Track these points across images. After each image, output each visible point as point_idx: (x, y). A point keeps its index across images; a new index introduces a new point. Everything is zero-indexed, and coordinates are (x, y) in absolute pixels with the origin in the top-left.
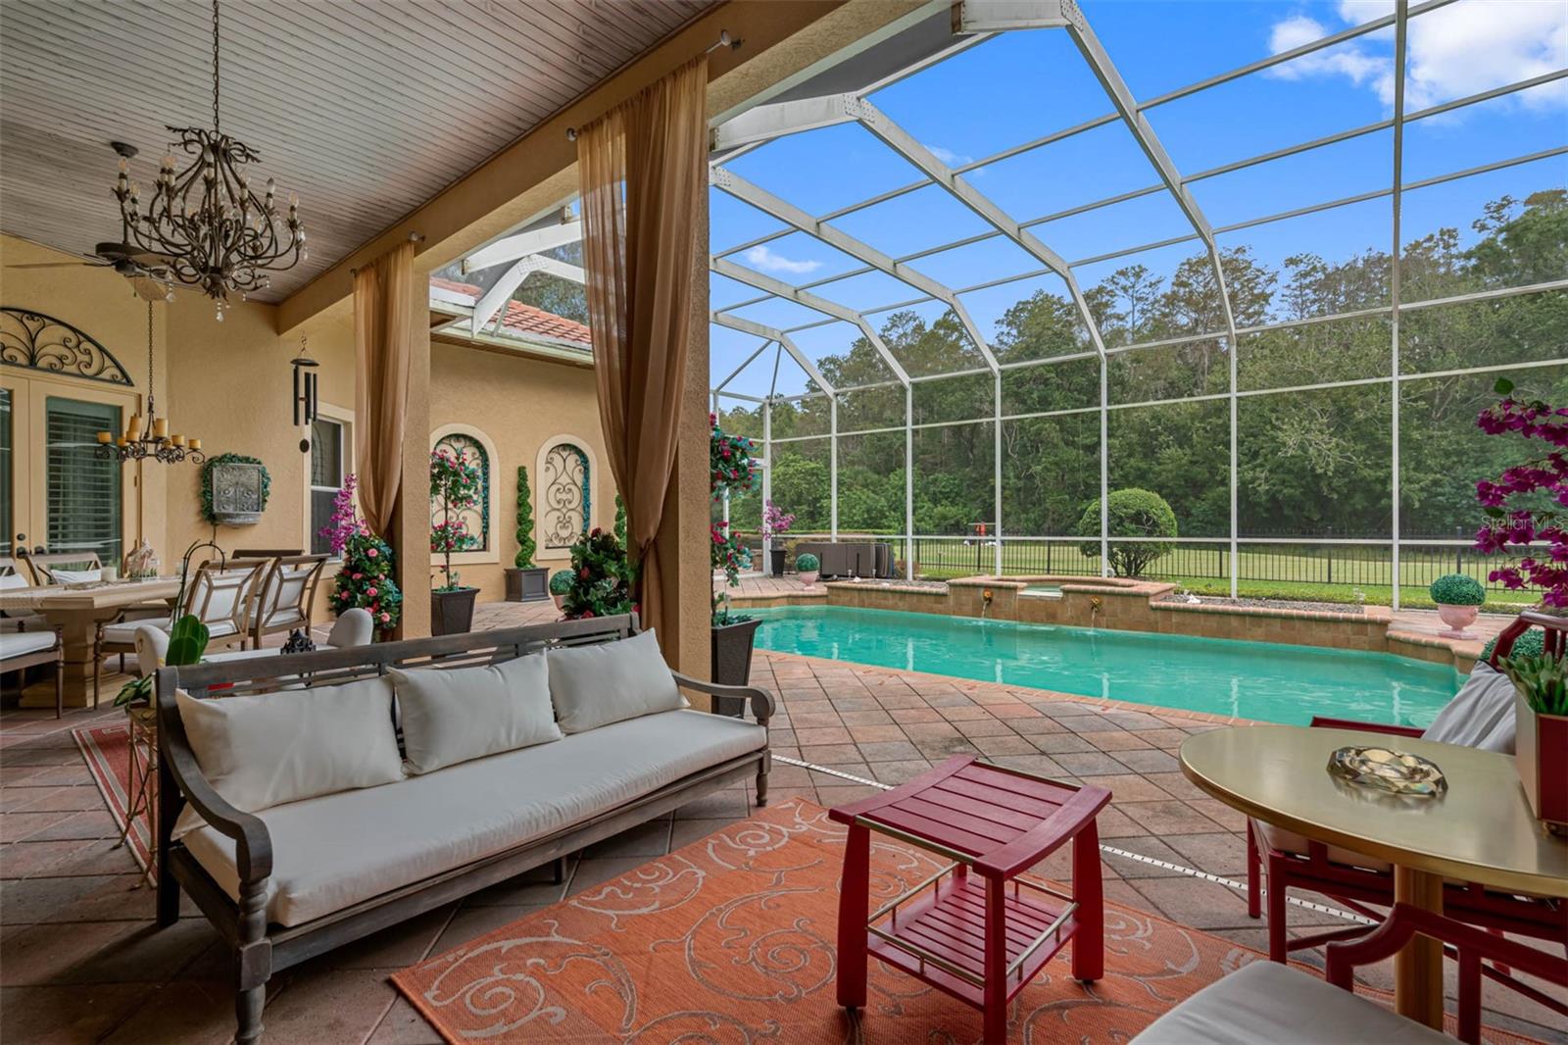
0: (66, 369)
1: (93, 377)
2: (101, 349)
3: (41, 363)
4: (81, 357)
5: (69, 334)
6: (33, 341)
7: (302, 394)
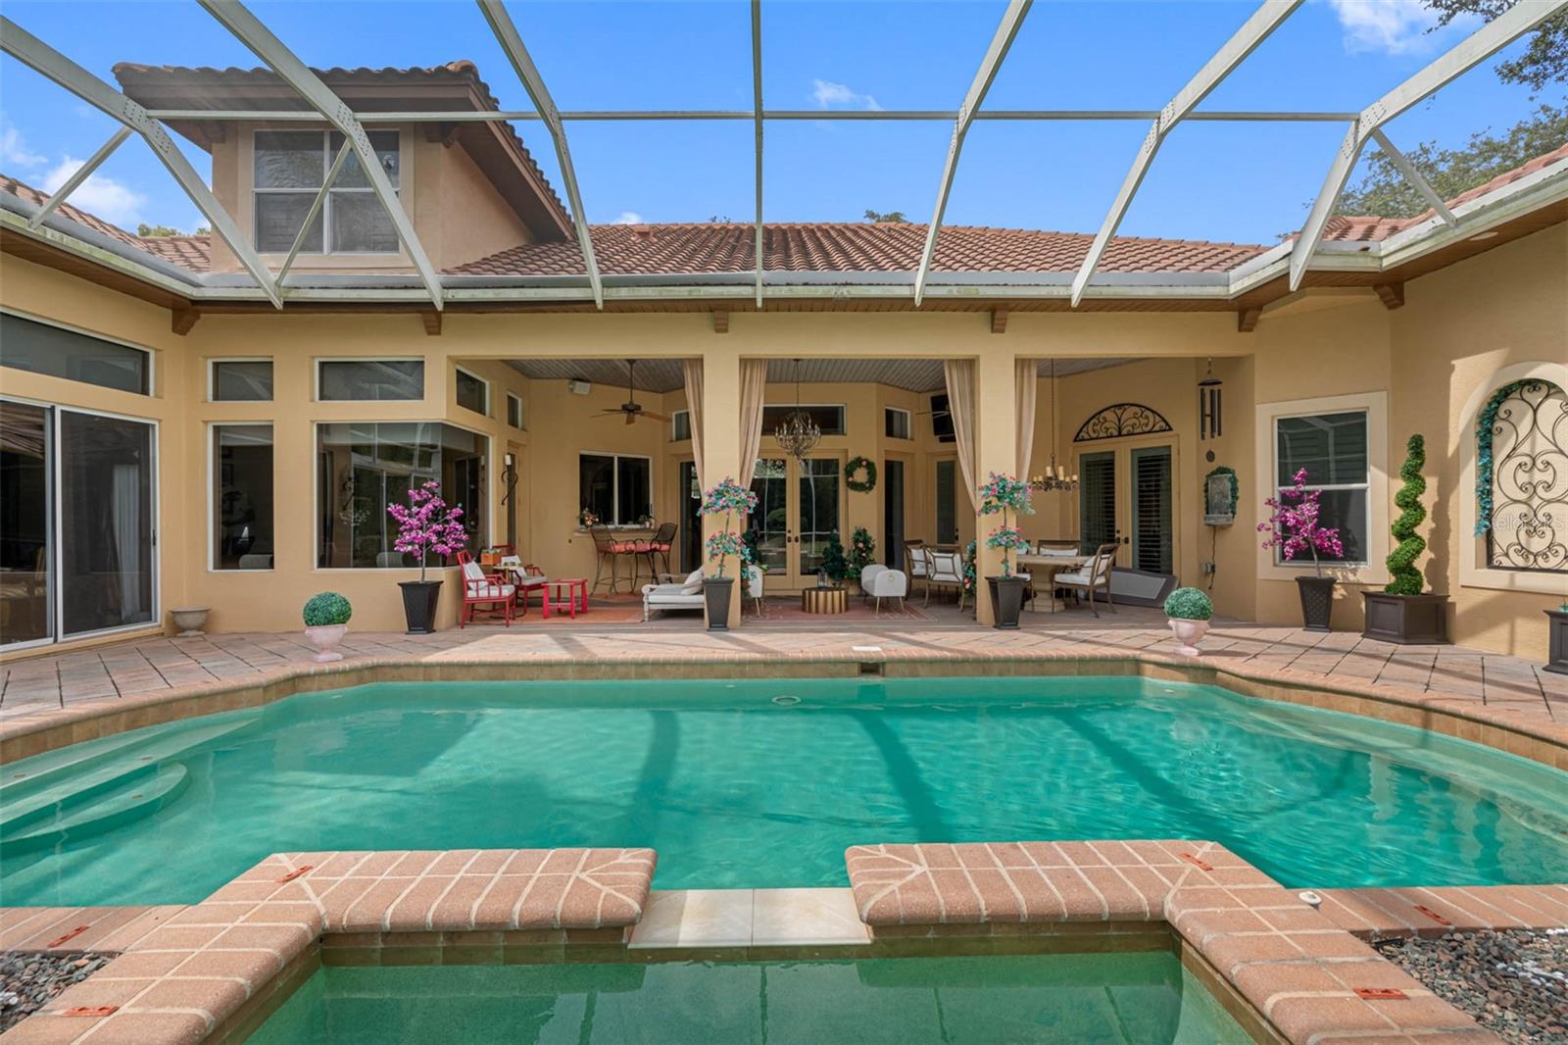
0: (1136, 431)
1: (1149, 432)
2: (1153, 411)
3: (1124, 432)
4: (1143, 421)
5: (1137, 409)
6: (1119, 420)
7: (1208, 411)
